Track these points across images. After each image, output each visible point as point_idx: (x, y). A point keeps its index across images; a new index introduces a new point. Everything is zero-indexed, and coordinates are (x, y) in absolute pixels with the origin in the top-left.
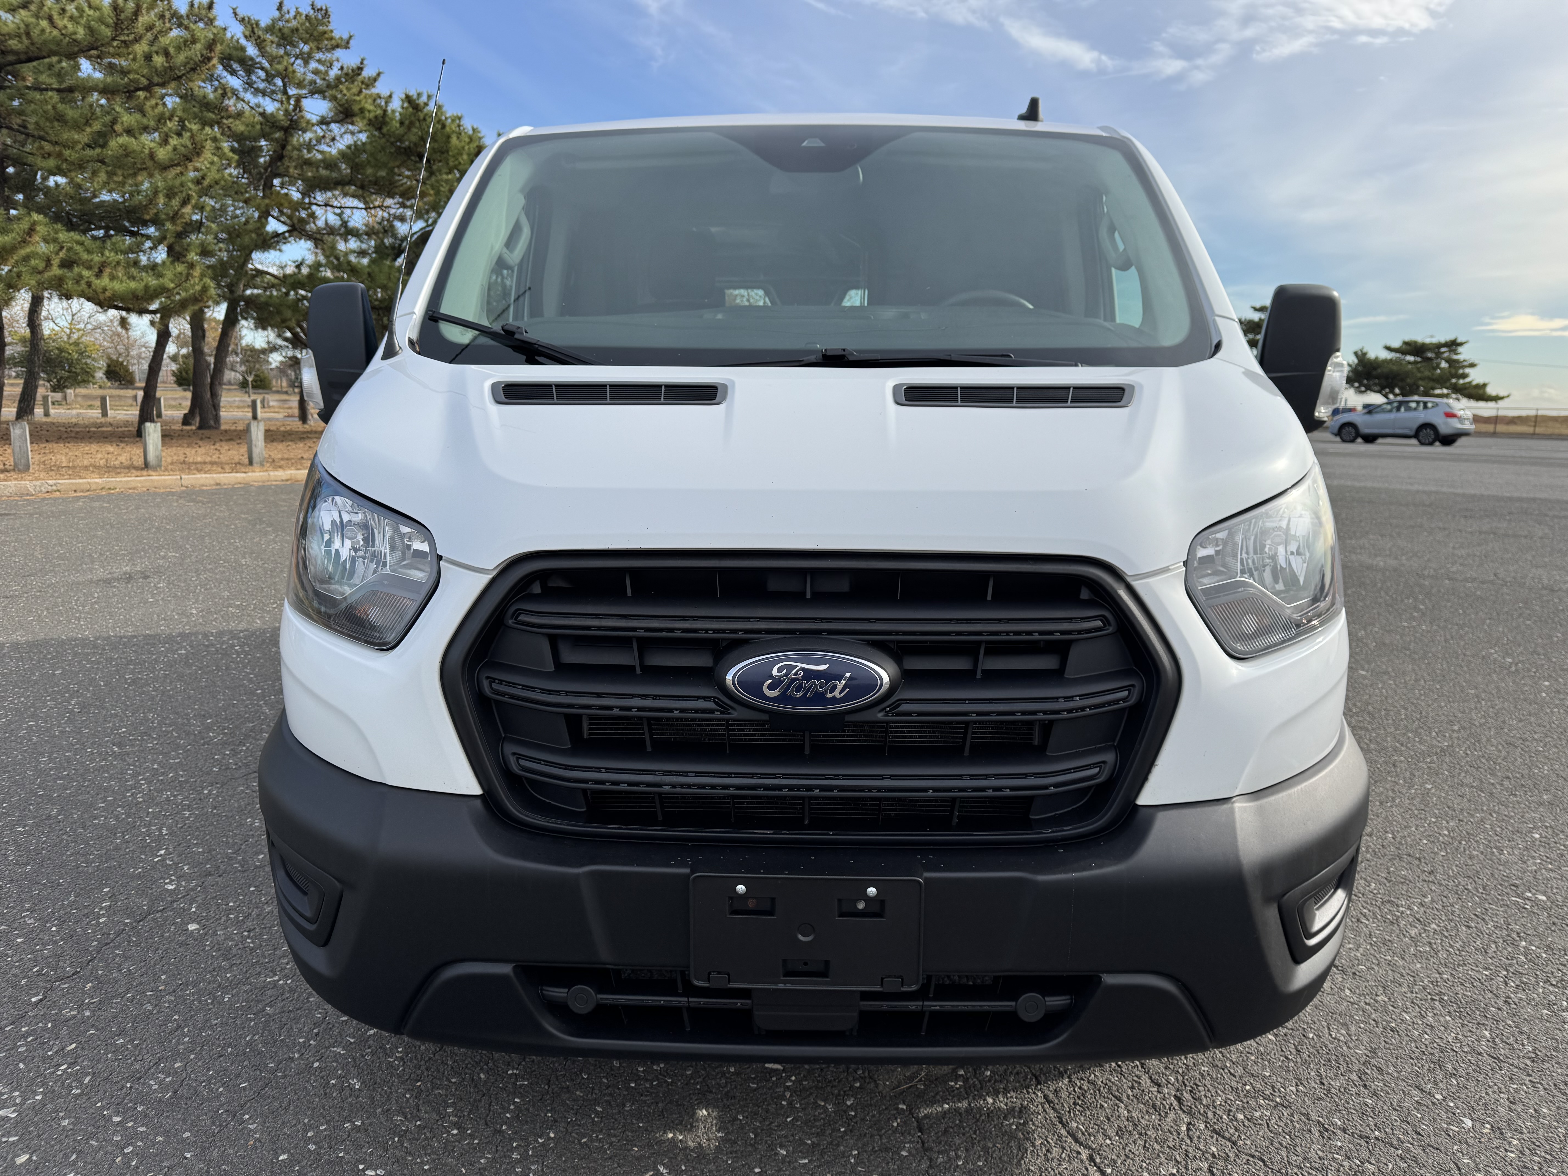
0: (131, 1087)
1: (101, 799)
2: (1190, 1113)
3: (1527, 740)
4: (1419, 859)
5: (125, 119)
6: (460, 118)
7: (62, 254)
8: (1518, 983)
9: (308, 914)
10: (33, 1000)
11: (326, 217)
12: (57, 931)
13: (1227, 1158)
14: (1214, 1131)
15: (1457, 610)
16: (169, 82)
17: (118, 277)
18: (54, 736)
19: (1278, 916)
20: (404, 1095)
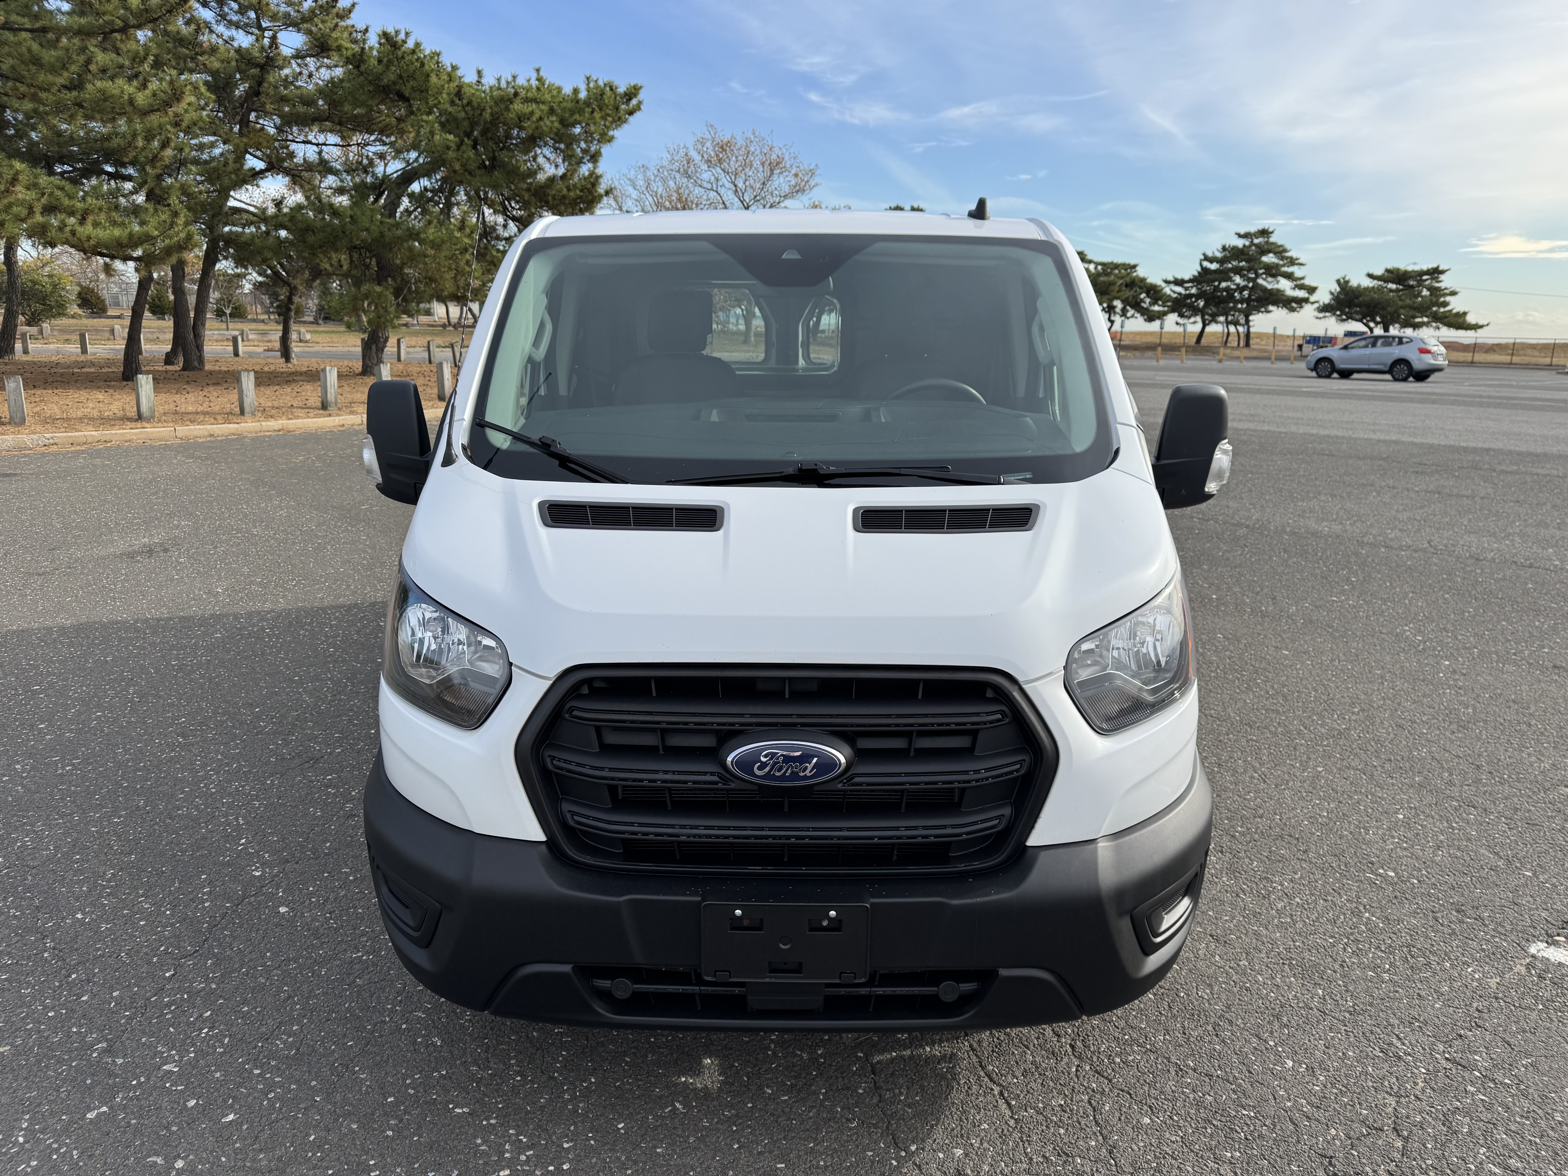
0: (262, 1046)
1: (179, 790)
2: (1080, 1058)
3: (1415, 722)
4: (1298, 839)
5: (99, 58)
6: (438, 55)
7: (43, 201)
8: (1354, 949)
9: (412, 924)
10: (167, 975)
11: (304, 152)
12: (172, 915)
13: (1103, 1093)
14: (1096, 1072)
15: (1385, 583)
16: (145, 24)
17: (101, 223)
18: (122, 727)
19: (1130, 924)
20: (476, 1050)
